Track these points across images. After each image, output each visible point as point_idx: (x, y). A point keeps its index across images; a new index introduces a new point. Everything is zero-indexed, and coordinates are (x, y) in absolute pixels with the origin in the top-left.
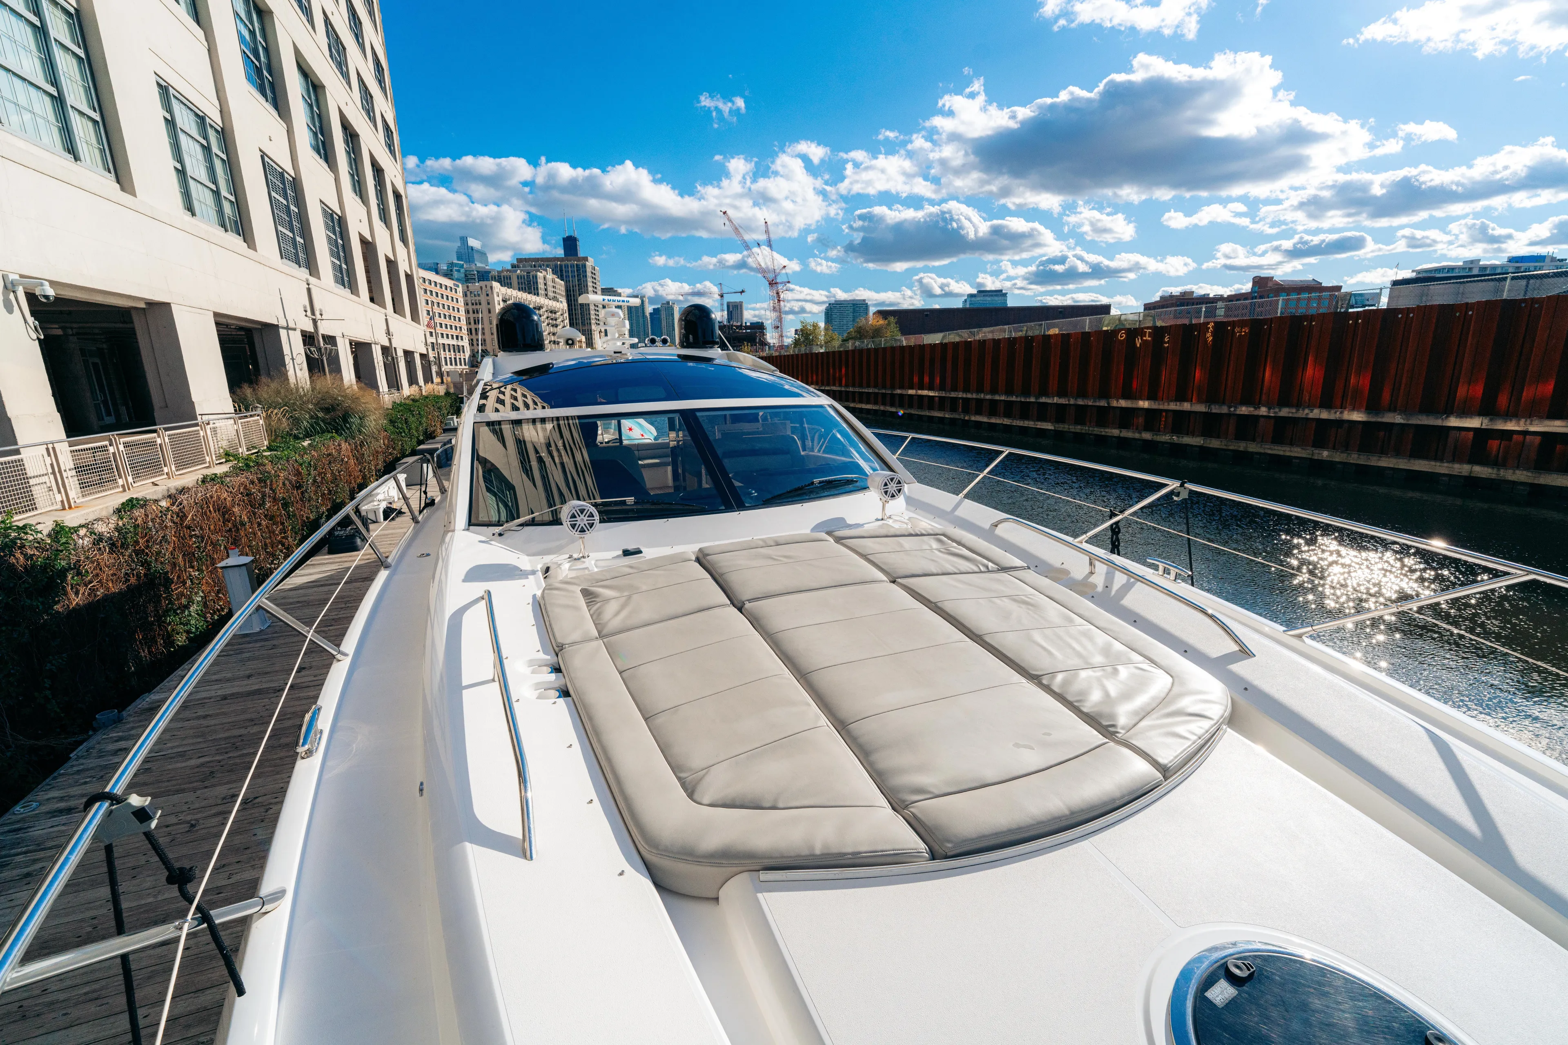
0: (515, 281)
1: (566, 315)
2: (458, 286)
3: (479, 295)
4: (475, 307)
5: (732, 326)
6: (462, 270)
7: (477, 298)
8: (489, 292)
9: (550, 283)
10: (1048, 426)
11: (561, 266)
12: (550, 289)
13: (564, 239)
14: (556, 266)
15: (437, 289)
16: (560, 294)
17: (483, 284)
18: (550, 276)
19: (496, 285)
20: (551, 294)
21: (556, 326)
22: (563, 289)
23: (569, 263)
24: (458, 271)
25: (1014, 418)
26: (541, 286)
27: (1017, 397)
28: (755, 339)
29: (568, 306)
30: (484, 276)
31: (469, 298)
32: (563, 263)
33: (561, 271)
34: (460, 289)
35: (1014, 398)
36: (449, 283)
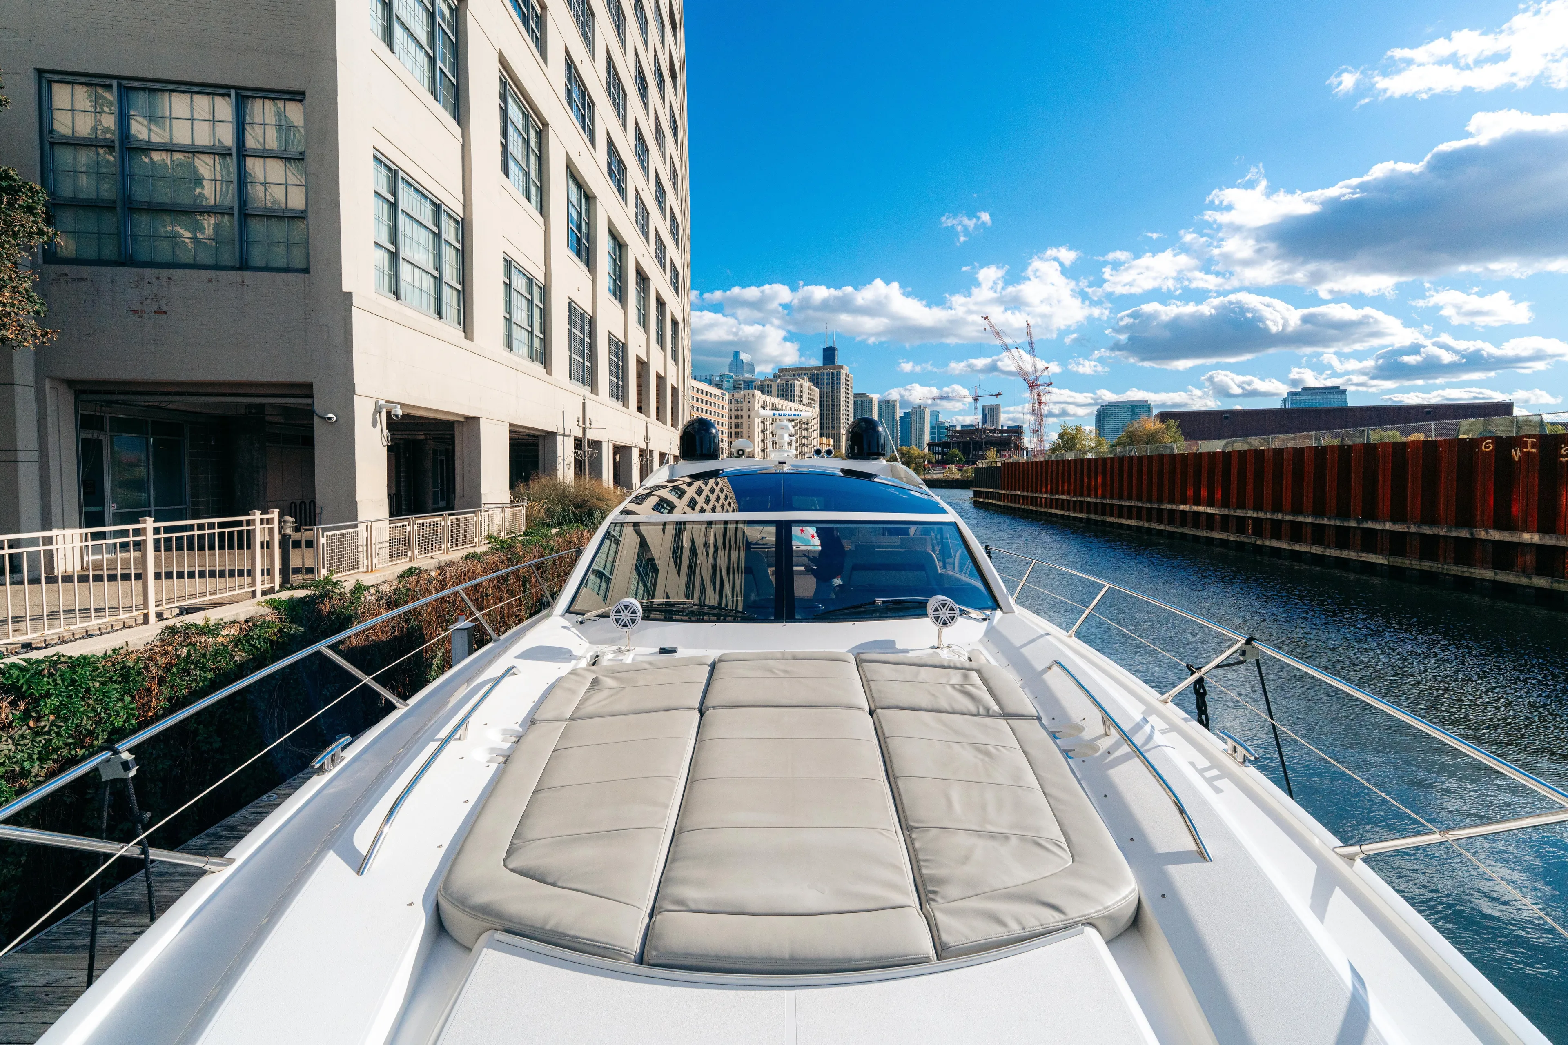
0: (774, 389)
1: (818, 419)
2: (725, 395)
3: (742, 402)
4: (737, 413)
5: (985, 429)
6: (731, 381)
7: (740, 405)
8: (751, 400)
9: (806, 391)
10: (1380, 560)
11: (817, 374)
12: (805, 395)
13: (824, 350)
14: (813, 375)
15: (708, 398)
16: (814, 400)
17: (746, 392)
18: (807, 383)
19: (757, 393)
20: (805, 400)
21: (807, 430)
22: (818, 395)
23: (825, 371)
24: (728, 381)
25: (1328, 546)
26: (797, 392)
27: (1329, 519)
28: (1009, 443)
29: (821, 410)
30: (749, 385)
31: (733, 405)
32: (820, 372)
33: (817, 379)
34: (726, 398)
35: (1325, 521)
36: (718, 392)
